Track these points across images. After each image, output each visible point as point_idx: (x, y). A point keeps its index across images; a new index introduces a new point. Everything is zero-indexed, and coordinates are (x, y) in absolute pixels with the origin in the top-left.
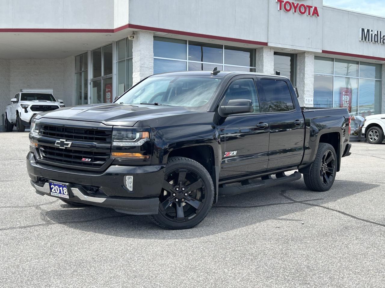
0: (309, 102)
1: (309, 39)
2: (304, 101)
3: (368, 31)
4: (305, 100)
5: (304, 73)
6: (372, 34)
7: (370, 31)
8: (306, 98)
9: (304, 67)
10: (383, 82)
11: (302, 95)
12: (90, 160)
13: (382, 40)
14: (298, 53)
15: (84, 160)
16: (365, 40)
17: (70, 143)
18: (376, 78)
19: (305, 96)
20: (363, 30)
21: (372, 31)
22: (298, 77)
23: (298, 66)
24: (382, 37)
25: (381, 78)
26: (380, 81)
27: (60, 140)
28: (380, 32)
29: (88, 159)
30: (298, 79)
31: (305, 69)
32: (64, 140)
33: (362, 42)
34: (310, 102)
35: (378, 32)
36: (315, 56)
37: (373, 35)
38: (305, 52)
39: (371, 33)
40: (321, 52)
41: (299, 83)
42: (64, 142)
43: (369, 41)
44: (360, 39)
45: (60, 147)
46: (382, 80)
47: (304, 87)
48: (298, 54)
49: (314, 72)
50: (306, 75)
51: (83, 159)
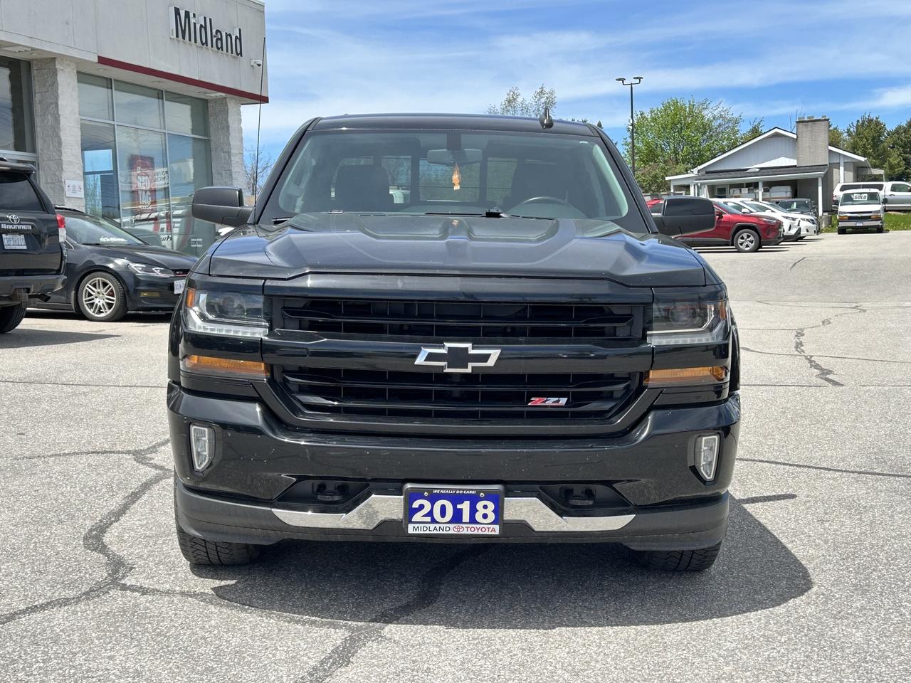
0: (74, 191)
1: (67, 23)
2: (63, 189)
3: (187, 14)
4: (66, 188)
5: (58, 113)
6: (195, 24)
7: (191, 15)
8: (67, 182)
9: (57, 98)
10: (212, 144)
11: (57, 173)
12: (563, 401)
13: (214, 39)
14: (33, 60)
15: (539, 404)
16: (184, 38)
17: (495, 354)
18: (193, 134)
19: (64, 176)
20: (177, 11)
21: (194, 15)
22: (39, 124)
23: (35, 93)
24: (214, 31)
25: (206, 133)
26: (207, 142)
27: (444, 347)
28: (210, 20)
29: (557, 399)
30: (38, 129)
31: (59, 103)
32: (469, 345)
33: (176, 42)
34: (78, 192)
35: (205, 18)
36: (78, 72)
37: (198, 26)
38: (54, 59)
39: (193, 20)
40: (97, 61)
41: (45, 141)
42: (466, 349)
43: (190, 40)
44: (173, 35)
45: (447, 370)
46: (212, 138)
47: (60, 151)
48: (35, 62)
49: (80, 115)
50: (62, 121)
51: (536, 401)
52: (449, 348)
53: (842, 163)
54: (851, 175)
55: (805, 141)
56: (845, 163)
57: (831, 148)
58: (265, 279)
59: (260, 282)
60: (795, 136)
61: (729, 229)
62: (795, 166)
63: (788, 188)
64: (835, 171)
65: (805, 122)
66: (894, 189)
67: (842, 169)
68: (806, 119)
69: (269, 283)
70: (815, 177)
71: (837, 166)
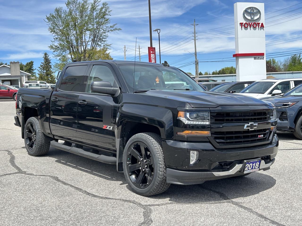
12: (262, 136)
17: (257, 125)
27: (249, 124)
51: (259, 136)
52: (251, 124)
53: (24, 75)
54: (27, 79)
55: (13, 68)
56: (25, 75)
57: (21, 71)
58: (209, 108)
59: (209, 109)
60: (10, 67)
61: (12, 94)
62: (10, 76)
63: (10, 82)
64: (22, 77)
65: (13, 63)
66: (40, 83)
67: (24, 77)
68: (13, 62)
69: (211, 109)
70: (18, 79)
71: (23, 76)
